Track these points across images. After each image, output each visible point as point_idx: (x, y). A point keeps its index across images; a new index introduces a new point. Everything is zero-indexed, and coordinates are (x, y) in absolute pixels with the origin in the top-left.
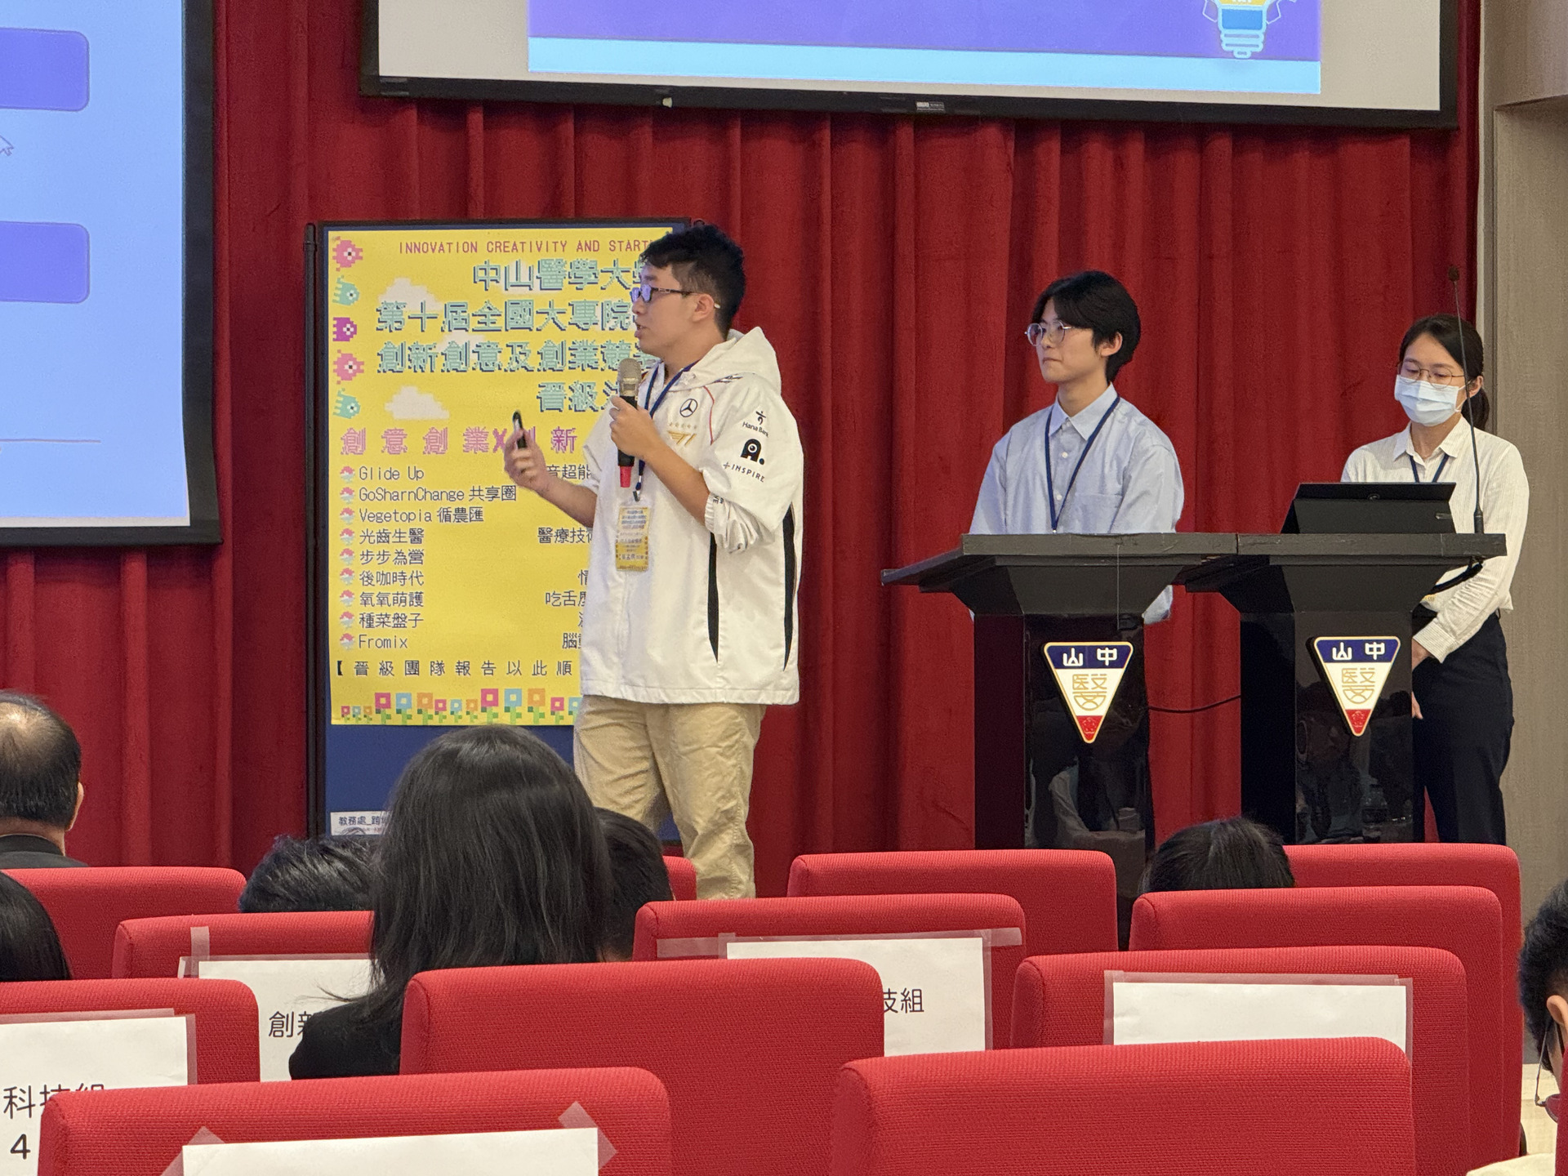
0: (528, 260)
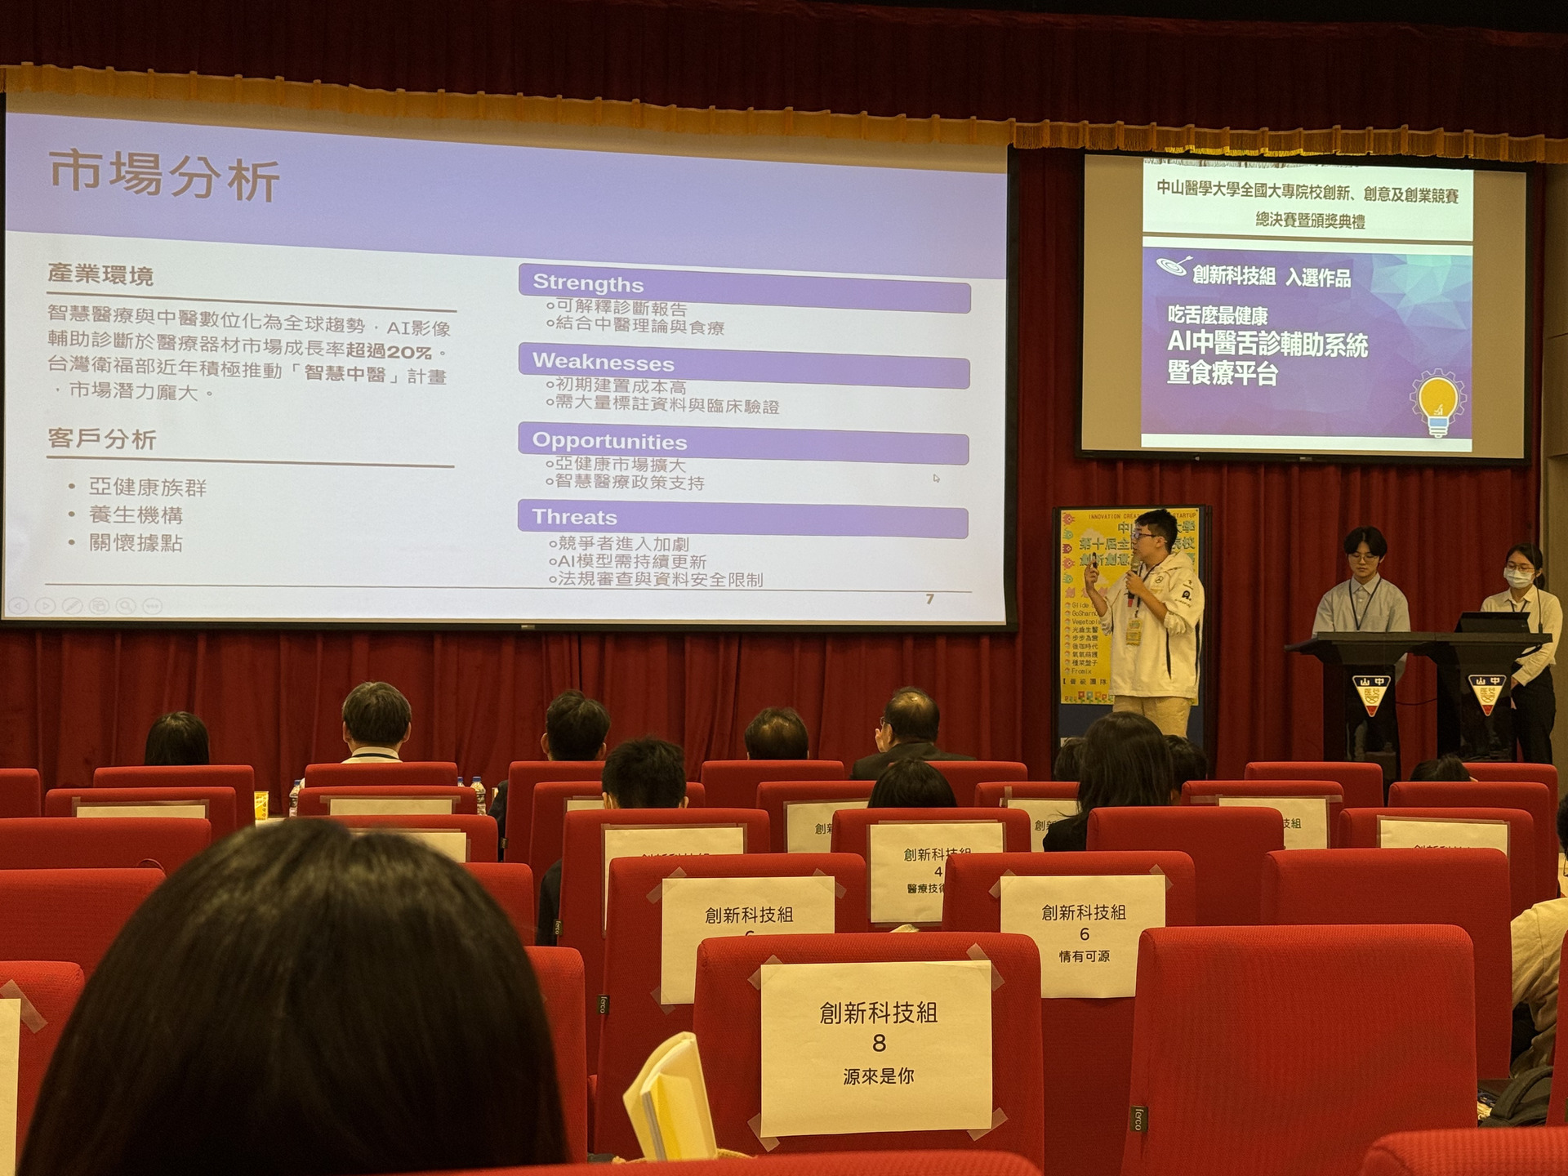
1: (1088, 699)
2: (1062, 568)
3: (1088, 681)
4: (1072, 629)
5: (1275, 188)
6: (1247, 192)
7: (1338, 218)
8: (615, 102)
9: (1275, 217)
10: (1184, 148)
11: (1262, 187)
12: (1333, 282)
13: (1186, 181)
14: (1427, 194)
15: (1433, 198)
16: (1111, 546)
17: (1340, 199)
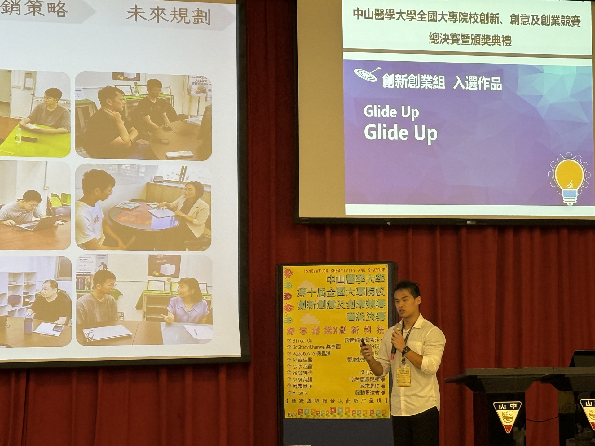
0: (344, 274)
1: (305, 414)
2: (284, 311)
3: (306, 401)
4: (292, 360)
5: (443, 15)
6: (422, 18)
7: (491, 37)
9: (444, 37)
11: (433, 14)
12: (488, 86)
13: (375, 9)
14: (557, 19)
15: (562, 23)
16: (321, 294)
17: (492, 23)
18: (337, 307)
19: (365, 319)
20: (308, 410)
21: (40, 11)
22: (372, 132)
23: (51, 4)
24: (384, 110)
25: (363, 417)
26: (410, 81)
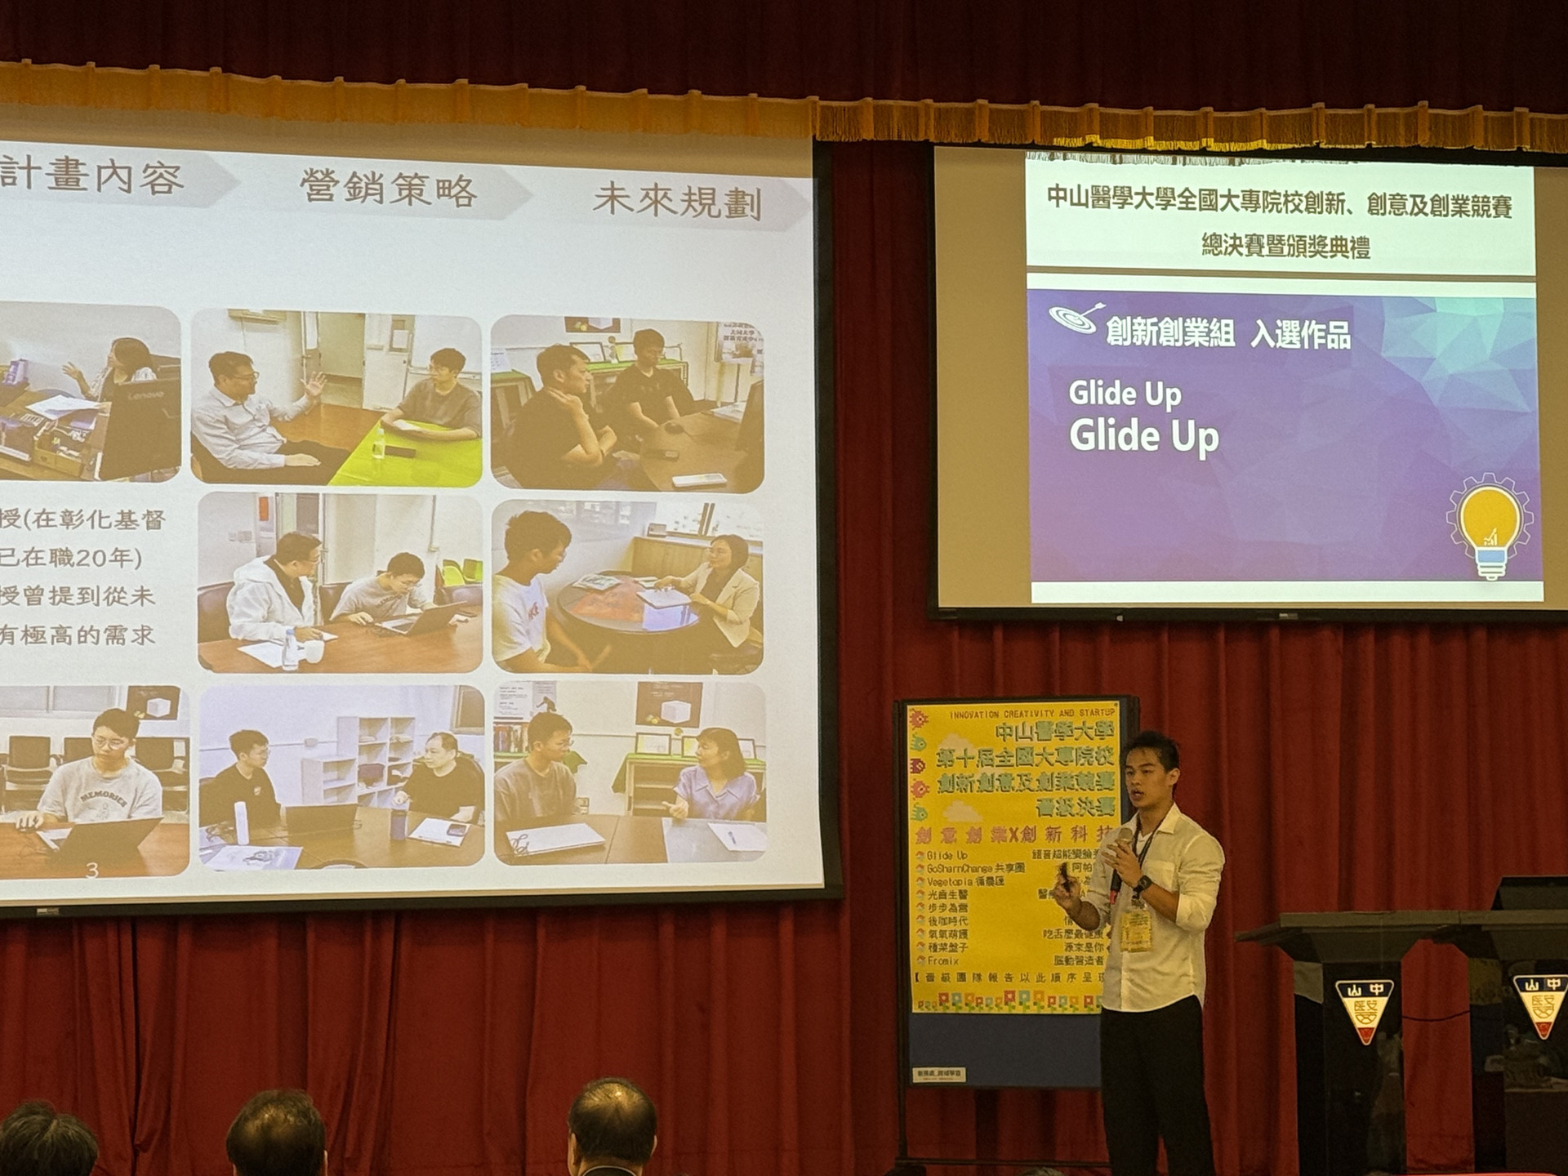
0: (1031, 721)
1: (954, 1004)
2: (910, 796)
3: (954, 977)
4: (927, 893)
5: (1229, 197)
6: (1187, 203)
7: (1328, 242)
8: (180, 71)
9: (1231, 242)
10: (1084, 139)
11: (1210, 195)
12: (1323, 341)
13: (1093, 186)
14: (1464, 203)
15: (1473, 210)
16: (985, 762)
17: (1330, 213)
18: (1016, 788)
19: (1074, 812)
20: (959, 995)
21: (421, 195)
22: (1085, 435)
23: (444, 181)
24: (1110, 390)
25: (1070, 1011)
26: (1162, 330)
